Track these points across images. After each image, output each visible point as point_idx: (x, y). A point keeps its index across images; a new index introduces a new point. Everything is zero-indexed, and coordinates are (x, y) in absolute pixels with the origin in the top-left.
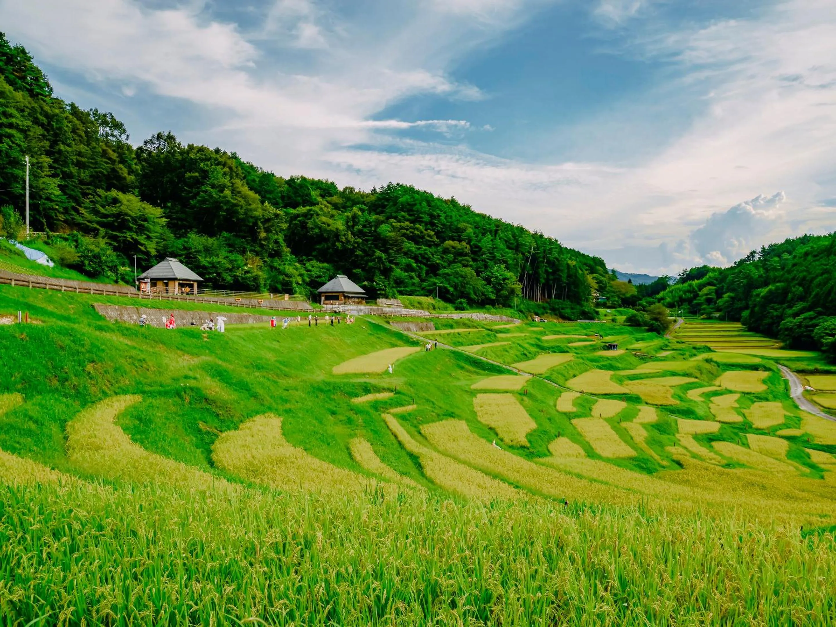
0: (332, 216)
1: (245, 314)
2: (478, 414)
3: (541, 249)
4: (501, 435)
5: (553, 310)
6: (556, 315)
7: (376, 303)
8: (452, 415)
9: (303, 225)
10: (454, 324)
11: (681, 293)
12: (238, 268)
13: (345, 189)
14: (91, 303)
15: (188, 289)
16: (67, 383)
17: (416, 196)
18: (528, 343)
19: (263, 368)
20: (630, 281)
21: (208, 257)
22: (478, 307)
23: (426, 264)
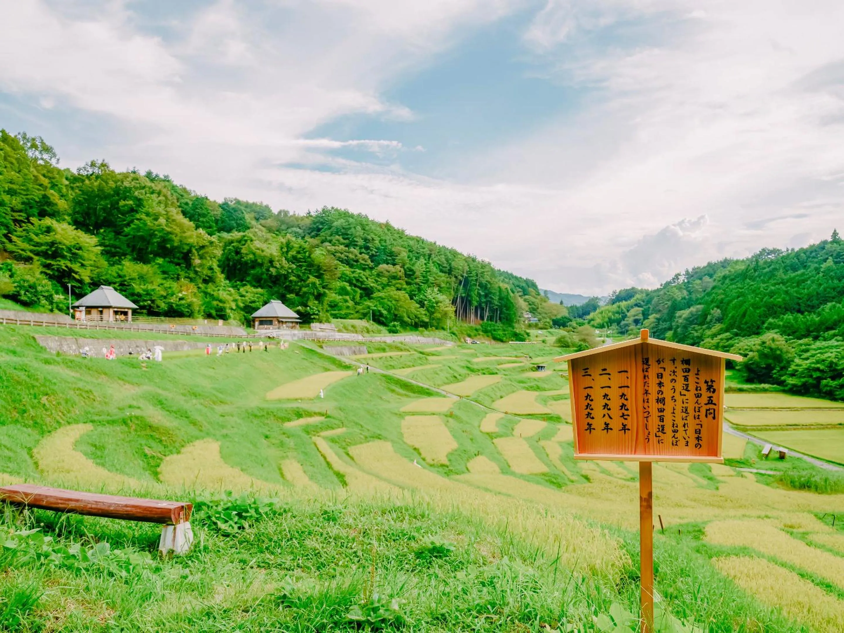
0: (266, 240)
1: (180, 341)
2: (404, 436)
3: (474, 273)
4: (423, 456)
5: (486, 331)
6: (488, 336)
7: (310, 328)
8: (379, 437)
9: (237, 253)
10: (387, 348)
11: (610, 314)
12: (172, 295)
13: (280, 212)
14: (32, 335)
15: (123, 317)
17: (351, 220)
18: (459, 365)
19: (200, 395)
20: (561, 303)
21: (142, 283)
22: (411, 330)
23: (361, 288)
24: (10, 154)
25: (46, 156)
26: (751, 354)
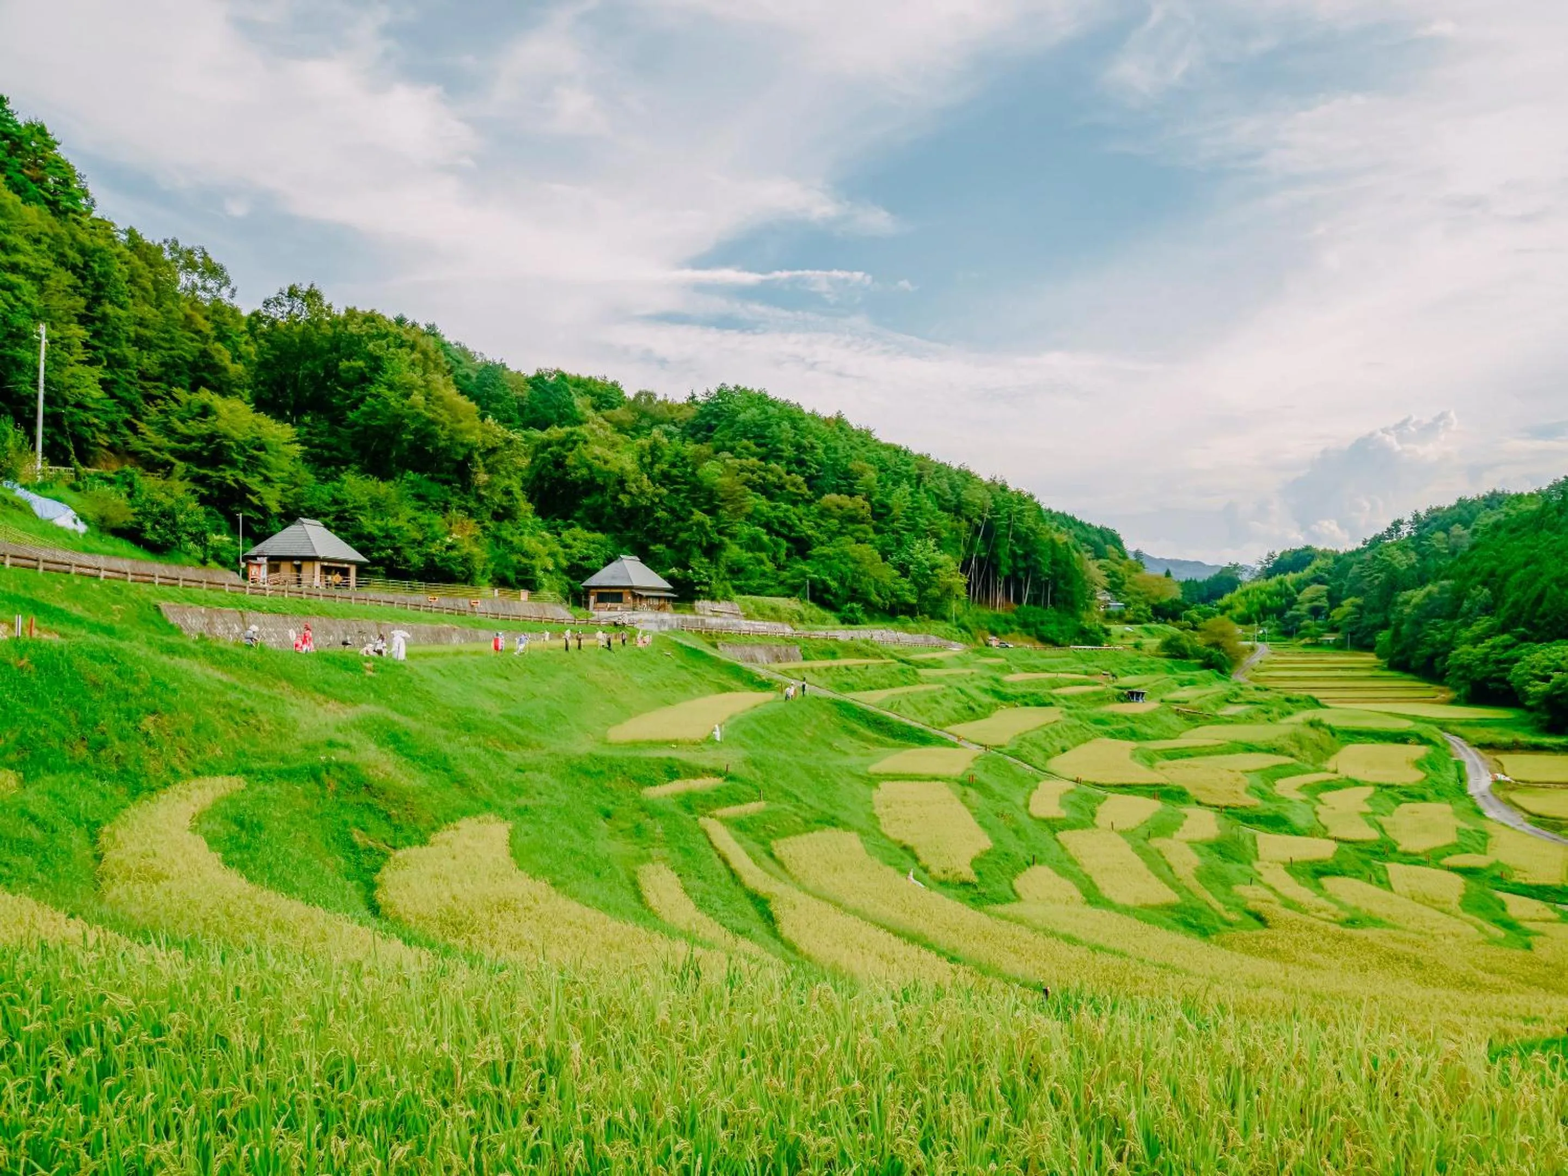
0: (613, 445)
1: (446, 626)
2: (881, 820)
4: (924, 862)
5: (1025, 625)
6: (1029, 634)
7: (692, 609)
8: (832, 822)
9: (559, 463)
10: (838, 650)
11: (1264, 597)
12: (433, 540)
13: (639, 394)
14: (153, 600)
15: (337, 578)
16: (102, 753)
17: (771, 410)
18: (978, 687)
19: (476, 728)
20: (1168, 574)
21: (379, 517)
22: (883, 620)
23: (786, 538)
24: (141, 271)
25: (211, 284)
26: (1557, 676)
